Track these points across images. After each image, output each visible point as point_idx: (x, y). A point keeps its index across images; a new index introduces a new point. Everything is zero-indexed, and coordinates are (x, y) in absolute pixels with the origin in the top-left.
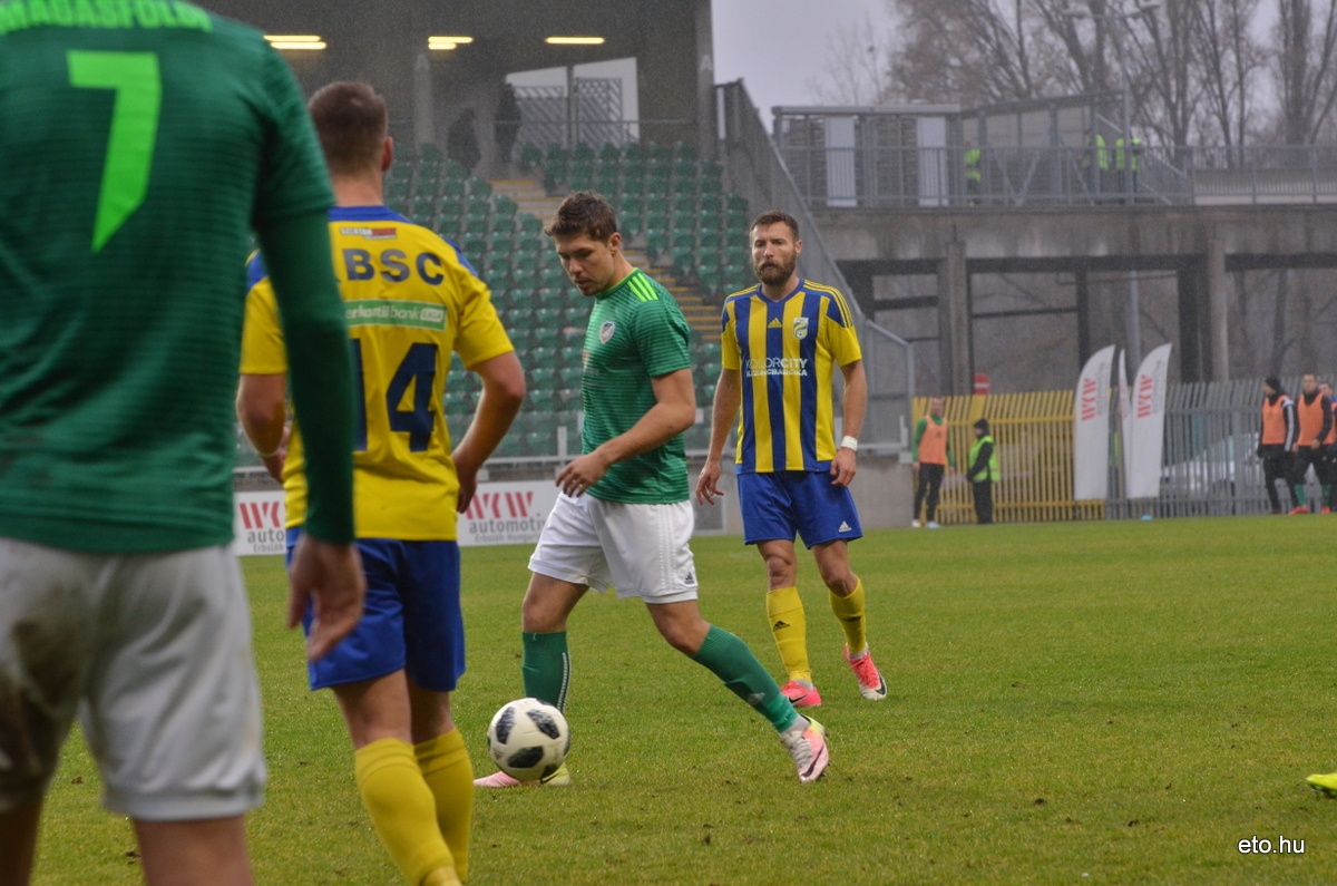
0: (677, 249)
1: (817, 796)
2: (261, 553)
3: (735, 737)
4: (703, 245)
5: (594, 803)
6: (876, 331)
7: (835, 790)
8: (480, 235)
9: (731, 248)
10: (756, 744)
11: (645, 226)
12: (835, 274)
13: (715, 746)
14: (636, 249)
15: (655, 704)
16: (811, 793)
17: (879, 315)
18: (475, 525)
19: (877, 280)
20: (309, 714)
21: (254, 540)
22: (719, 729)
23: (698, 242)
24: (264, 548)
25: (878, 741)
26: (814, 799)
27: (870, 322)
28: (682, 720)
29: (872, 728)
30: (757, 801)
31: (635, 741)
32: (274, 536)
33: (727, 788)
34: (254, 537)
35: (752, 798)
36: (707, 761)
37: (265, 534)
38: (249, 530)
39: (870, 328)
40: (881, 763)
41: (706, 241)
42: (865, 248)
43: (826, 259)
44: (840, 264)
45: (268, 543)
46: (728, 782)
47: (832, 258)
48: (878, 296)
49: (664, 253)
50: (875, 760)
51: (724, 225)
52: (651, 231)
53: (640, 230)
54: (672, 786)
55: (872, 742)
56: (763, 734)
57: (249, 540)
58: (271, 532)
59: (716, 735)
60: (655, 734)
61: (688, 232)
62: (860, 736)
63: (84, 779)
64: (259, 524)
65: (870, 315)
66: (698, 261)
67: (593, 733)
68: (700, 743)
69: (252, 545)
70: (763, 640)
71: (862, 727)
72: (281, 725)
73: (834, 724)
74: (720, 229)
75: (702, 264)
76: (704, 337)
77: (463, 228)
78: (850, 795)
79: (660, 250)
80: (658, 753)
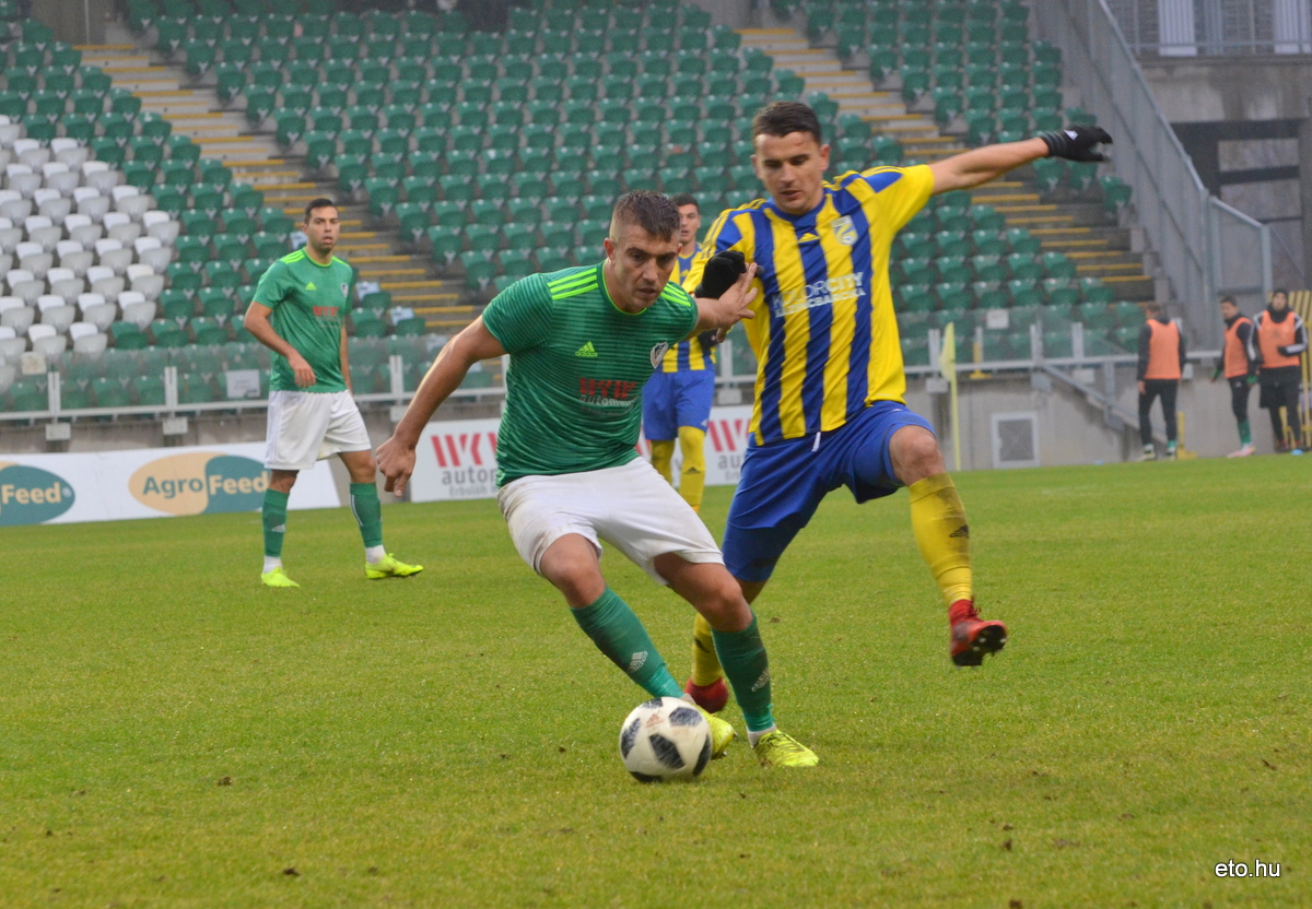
0: (973, 112)
1: (1145, 788)
2: (458, 497)
3: (1045, 717)
4: (1005, 105)
5: (868, 800)
6: (1221, 210)
7: (1169, 782)
8: (727, 98)
9: (1041, 110)
10: (1071, 725)
11: (932, 83)
12: (1169, 138)
13: (1020, 728)
14: (924, 112)
15: (945, 678)
16: (1138, 786)
17: (1227, 190)
18: (724, 458)
19: (1224, 147)
20: (514, 695)
21: (450, 482)
22: (1025, 708)
23: (999, 103)
24: (462, 491)
25: (1223, 720)
26: (1142, 793)
27: (1215, 200)
28: (979, 697)
29: (1216, 704)
30: (1071, 795)
31: (919, 724)
32: (475, 476)
33: (1034, 780)
34: (449, 477)
35: (1064, 794)
36: (1009, 747)
37: (463, 473)
38: (444, 469)
39: (1215, 206)
40: (1227, 747)
41: (1009, 101)
42: (1208, 107)
43: (1159, 122)
44: (1175, 127)
45: (467, 485)
46: (1035, 773)
47: (1166, 120)
48: (1224, 167)
49: (956, 117)
50: (1219, 744)
51: (1031, 80)
52: (939, 90)
53: (927, 88)
54: (965, 779)
55: (1215, 721)
56: (1078, 713)
57: (444, 482)
58: (471, 471)
59: (1020, 715)
60: (944, 715)
61: (985, 89)
62: (1201, 714)
63: (234, 780)
64: (456, 462)
65: (1215, 191)
66: (999, 126)
67: (867, 715)
68: (1001, 725)
69: (447, 488)
70: (1081, 597)
71: (1203, 702)
72: (479, 710)
73: (1167, 699)
74: (1026, 85)
75: (1004, 129)
76: (1010, 221)
77: (706, 89)
78: (1187, 788)
79: (952, 113)
80: (948, 738)
